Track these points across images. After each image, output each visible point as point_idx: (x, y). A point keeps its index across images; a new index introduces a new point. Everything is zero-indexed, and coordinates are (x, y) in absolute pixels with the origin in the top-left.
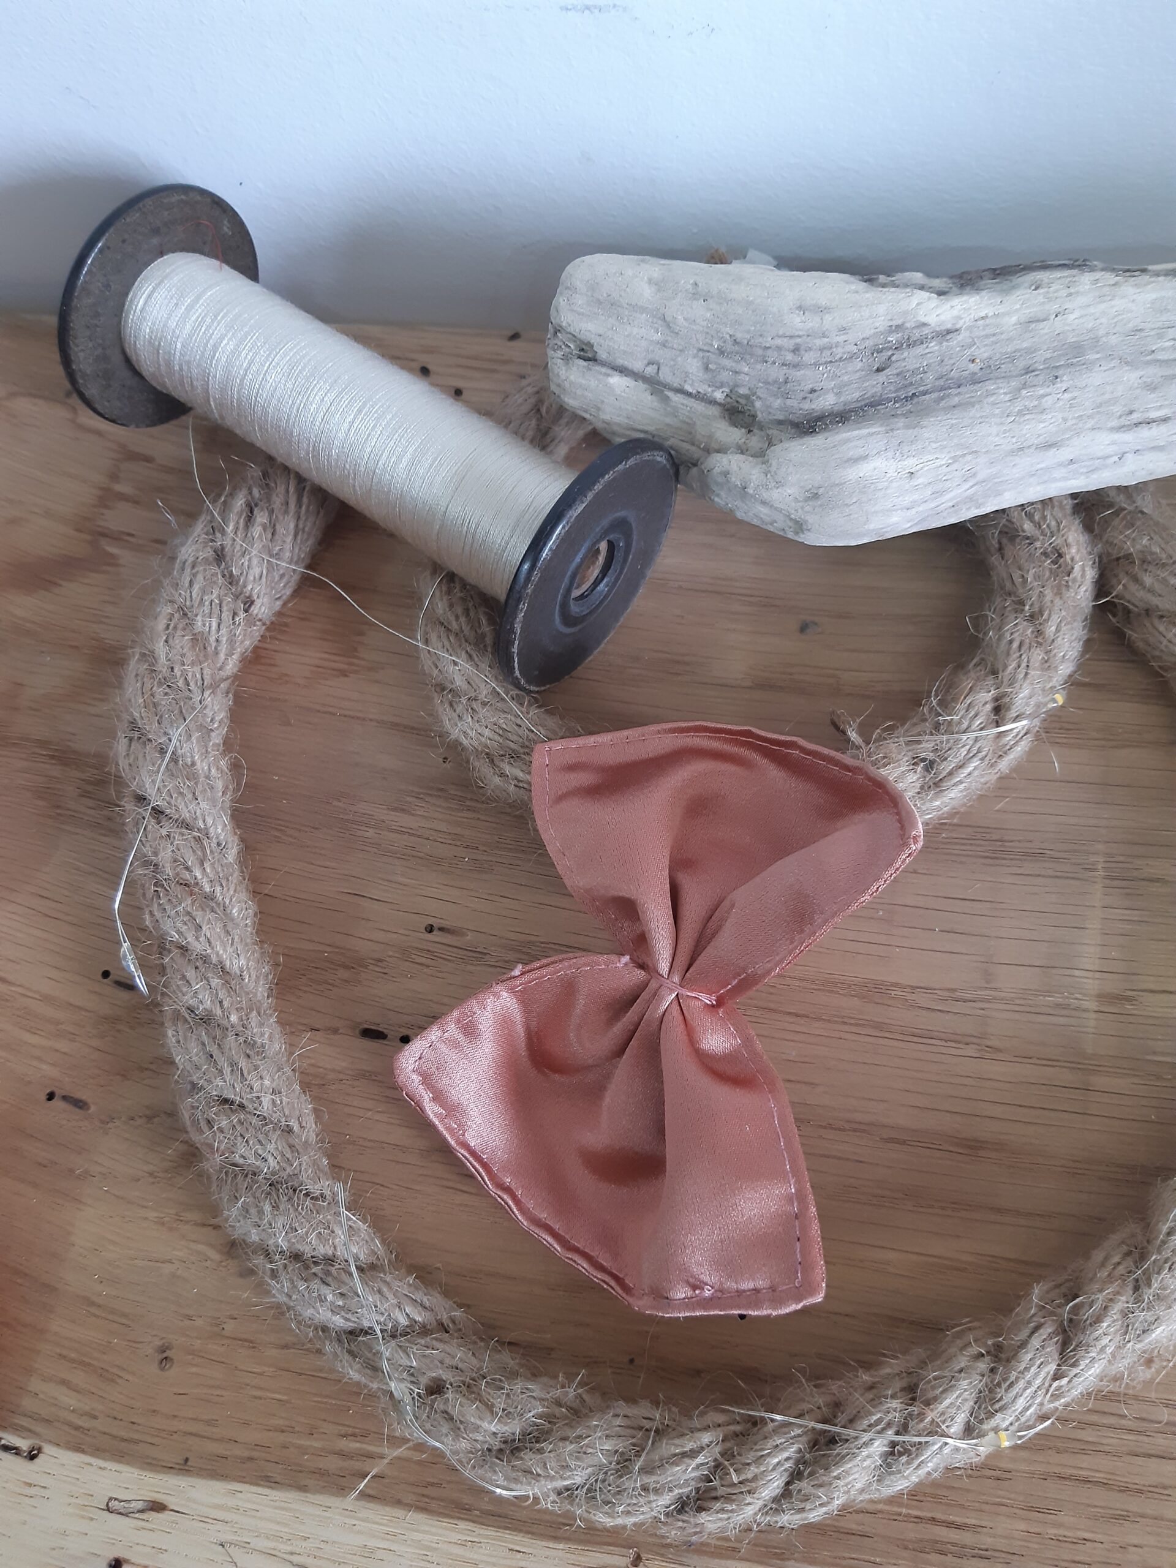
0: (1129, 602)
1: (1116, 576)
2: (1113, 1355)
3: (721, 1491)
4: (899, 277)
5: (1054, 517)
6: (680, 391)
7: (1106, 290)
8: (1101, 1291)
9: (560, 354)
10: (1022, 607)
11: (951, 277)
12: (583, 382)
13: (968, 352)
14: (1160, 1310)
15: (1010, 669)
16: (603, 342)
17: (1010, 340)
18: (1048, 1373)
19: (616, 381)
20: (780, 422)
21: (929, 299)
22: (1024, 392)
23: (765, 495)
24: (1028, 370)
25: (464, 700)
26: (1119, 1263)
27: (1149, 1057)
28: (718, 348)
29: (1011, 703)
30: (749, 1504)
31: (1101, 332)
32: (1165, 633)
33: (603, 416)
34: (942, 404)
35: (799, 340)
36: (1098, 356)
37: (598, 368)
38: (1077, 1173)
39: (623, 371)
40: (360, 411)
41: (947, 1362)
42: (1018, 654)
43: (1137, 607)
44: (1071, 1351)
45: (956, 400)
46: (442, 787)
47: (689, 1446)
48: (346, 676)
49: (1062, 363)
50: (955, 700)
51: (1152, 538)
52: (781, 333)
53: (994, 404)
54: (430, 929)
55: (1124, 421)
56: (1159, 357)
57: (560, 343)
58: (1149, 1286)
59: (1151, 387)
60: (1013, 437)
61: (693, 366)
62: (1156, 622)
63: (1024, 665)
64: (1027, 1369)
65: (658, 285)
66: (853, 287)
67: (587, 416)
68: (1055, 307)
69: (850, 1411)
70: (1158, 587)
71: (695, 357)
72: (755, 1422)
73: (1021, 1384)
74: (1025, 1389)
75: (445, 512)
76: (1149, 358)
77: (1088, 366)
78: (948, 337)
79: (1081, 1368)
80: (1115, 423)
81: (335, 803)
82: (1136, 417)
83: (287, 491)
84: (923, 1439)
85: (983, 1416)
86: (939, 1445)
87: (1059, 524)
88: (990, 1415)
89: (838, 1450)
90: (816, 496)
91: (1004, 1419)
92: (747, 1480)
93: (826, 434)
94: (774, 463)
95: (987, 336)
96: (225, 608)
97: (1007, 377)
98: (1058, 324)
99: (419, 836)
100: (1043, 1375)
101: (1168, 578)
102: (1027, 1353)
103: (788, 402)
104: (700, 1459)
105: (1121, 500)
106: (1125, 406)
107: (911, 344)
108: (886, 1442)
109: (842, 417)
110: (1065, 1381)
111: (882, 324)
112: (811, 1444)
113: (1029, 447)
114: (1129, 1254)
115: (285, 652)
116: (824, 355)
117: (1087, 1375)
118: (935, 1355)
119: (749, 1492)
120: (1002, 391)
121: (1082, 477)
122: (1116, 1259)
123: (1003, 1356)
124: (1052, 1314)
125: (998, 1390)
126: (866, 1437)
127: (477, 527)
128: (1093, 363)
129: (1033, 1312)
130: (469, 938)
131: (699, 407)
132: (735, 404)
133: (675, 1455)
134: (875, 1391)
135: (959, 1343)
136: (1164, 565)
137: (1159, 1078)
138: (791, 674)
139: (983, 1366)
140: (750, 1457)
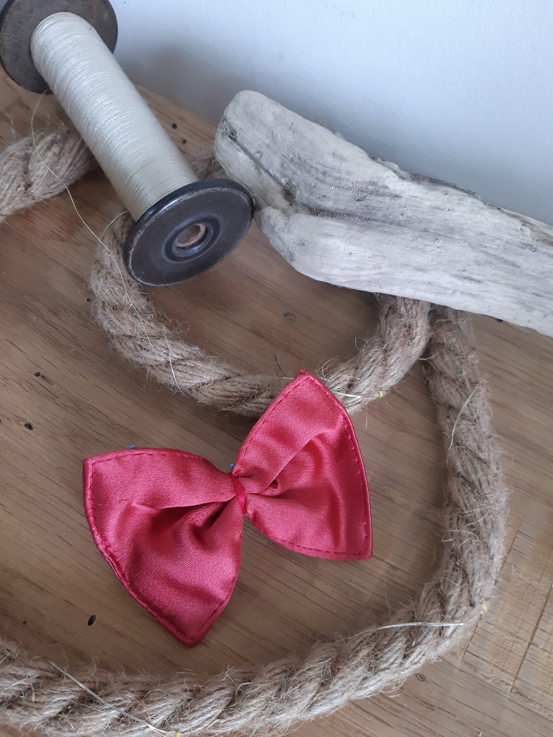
0: (435, 365)
1: (434, 351)
2: (253, 719)
3: (24, 703)
4: (387, 163)
5: (416, 310)
6: (267, 171)
7: (476, 209)
8: (262, 683)
9: (221, 131)
10: (383, 345)
11: (411, 174)
12: (227, 149)
13: (402, 210)
14: (286, 706)
15: (364, 370)
16: (241, 133)
17: (423, 212)
18: (216, 713)
19: (241, 155)
20: (304, 205)
21: (394, 176)
22: (419, 240)
23: (281, 234)
24: (425, 230)
25: (104, 271)
26: (278, 674)
27: (346, 581)
28: (291, 158)
29: (357, 385)
30: (34, 715)
31: (466, 227)
32: (444, 385)
33: (230, 170)
34: (380, 228)
35: (327, 169)
36: (460, 238)
37: (235, 145)
38: (285, 623)
39: (246, 151)
40: (116, 115)
41: (169, 687)
42: (371, 365)
43: (437, 369)
44: (232, 707)
45: (387, 229)
46: (80, 311)
47: (20, 672)
48: (63, 241)
49: (443, 234)
50: (332, 373)
51: (457, 340)
52: (320, 162)
53: (403, 239)
54: (38, 375)
55: (459, 273)
56: (487, 251)
57: (223, 126)
58: (286, 691)
59: (479, 264)
60: (405, 258)
61: (277, 162)
62: (442, 379)
63: (371, 370)
64: (205, 707)
65: (277, 117)
66: (362, 155)
67: (224, 167)
68: (449, 206)
69: (109, 690)
70: (450, 363)
71: (279, 158)
72: (60, 675)
73: (199, 713)
74: (200, 716)
75: (132, 177)
76: (483, 249)
77: (454, 240)
78: (395, 198)
79: (234, 718)
80: (455, 272)
81: (25, 297)
82: (465, 274)
83: (75, 144)
84: (136, 719)
85: (172, 721)
86: (144, 726)
87: (417, 314)
88: (176, 723)
89: (92, 706)
90: (303, 244)
91: (183, 727)
92: (39, 702)
93: (321, 218)
94: (291, 221)
95: (413, 206)
96: (15, 181)
97: (415, 229)
98: (448, 215)
99: (56, 329)
100: (213, 713)
101: (456, 361)
102: (209, 698)
103: (312, 197)
104: (22, 682)
105: (452, 317)
106: (462, 266)
107: (378, 194)
108: (119, 713)
109: (332, 214)
110: (223, 721)
111: (367, 178)
112: (82, 698)
113: (410, 266)
114: (285, 671)
115: (41, 219)
116: (336, 181)
117: (235, 723)
118: (165, 681)
119: (37, 709)
120: (410, 235)
121: (433, 295)
122: (278, 671)
123: (198, 696)
124: (233, 685)
125: (186, 711)
126: (108, 706)
127: (143, 189)
128: (456, 240)
129: (224, 679)
130: (54, 387)
131: (273, 183)
132: (289, 189)
133: (11, 674)
134: (127, 686)
135: (181, 680)
136: (457, 355)
137: (347, 593)
138: (271, 333)
139: (186, 696)
140: (47, 691)
